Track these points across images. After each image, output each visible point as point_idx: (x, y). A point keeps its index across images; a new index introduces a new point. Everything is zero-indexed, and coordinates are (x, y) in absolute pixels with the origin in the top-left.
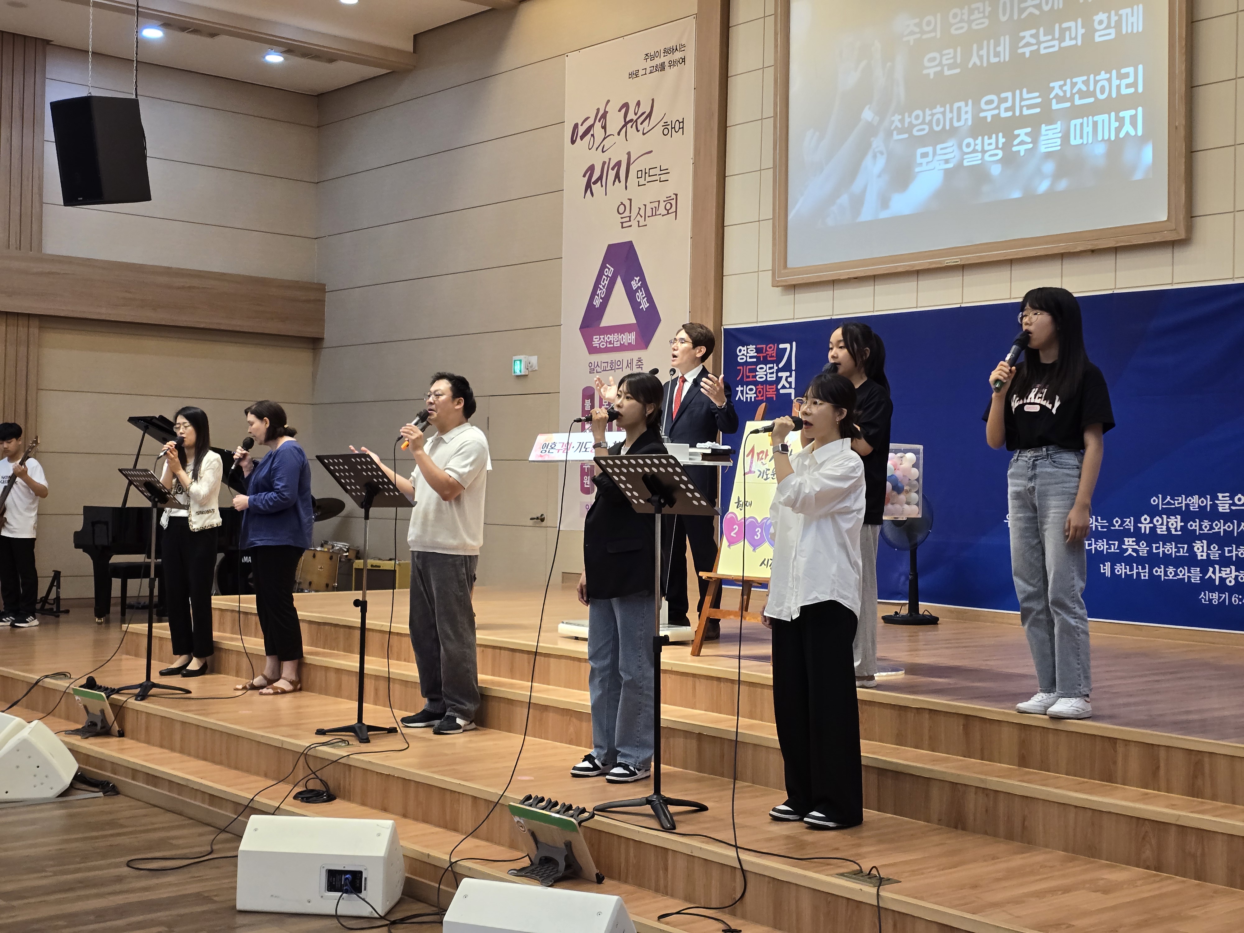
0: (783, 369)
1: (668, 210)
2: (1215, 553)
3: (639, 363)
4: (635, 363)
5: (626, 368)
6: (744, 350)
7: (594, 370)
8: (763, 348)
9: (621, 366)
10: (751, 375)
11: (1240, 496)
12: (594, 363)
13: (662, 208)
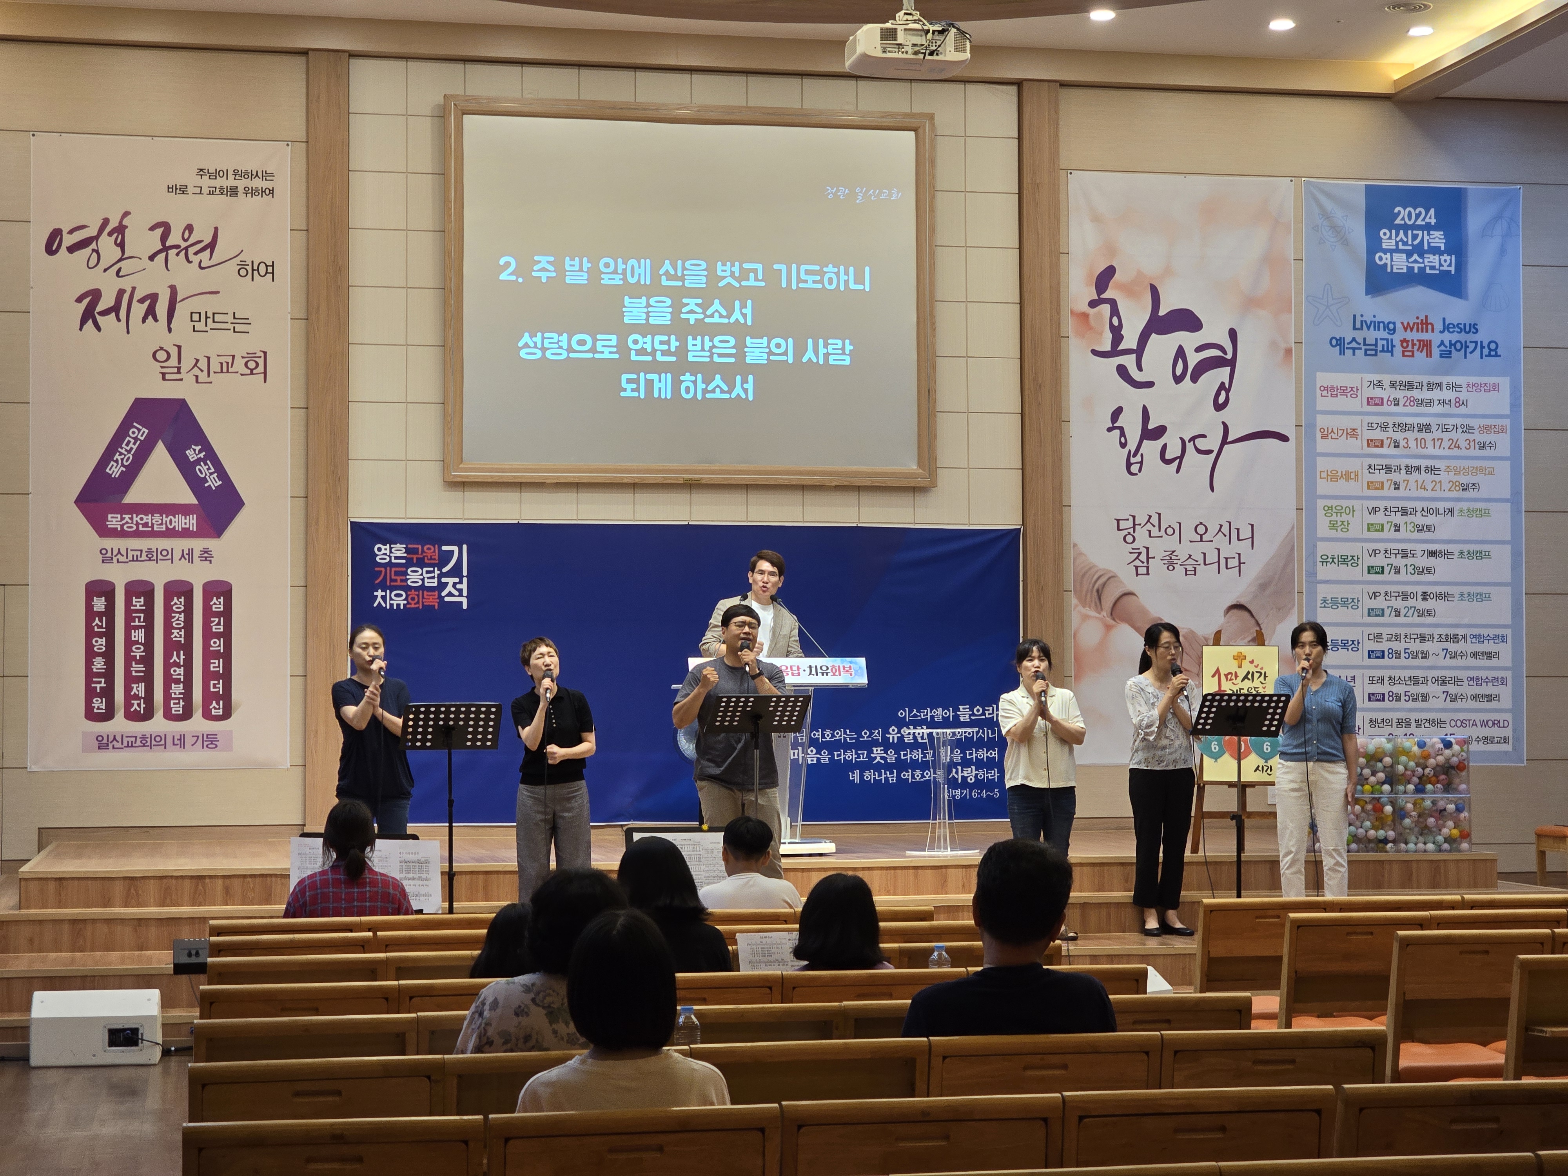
0: (449, 575)
1: (252, 370)
2: (958, 757)
3: (206, 555)
4: (197, 554)
5: (180, 560)
6: (386, 549)
7: (112, 559)
8: (418, 548)
9: (169, 556)
10: (398, 578)
11: (978, 707)
12: (112, 549)
13: (239, 365)
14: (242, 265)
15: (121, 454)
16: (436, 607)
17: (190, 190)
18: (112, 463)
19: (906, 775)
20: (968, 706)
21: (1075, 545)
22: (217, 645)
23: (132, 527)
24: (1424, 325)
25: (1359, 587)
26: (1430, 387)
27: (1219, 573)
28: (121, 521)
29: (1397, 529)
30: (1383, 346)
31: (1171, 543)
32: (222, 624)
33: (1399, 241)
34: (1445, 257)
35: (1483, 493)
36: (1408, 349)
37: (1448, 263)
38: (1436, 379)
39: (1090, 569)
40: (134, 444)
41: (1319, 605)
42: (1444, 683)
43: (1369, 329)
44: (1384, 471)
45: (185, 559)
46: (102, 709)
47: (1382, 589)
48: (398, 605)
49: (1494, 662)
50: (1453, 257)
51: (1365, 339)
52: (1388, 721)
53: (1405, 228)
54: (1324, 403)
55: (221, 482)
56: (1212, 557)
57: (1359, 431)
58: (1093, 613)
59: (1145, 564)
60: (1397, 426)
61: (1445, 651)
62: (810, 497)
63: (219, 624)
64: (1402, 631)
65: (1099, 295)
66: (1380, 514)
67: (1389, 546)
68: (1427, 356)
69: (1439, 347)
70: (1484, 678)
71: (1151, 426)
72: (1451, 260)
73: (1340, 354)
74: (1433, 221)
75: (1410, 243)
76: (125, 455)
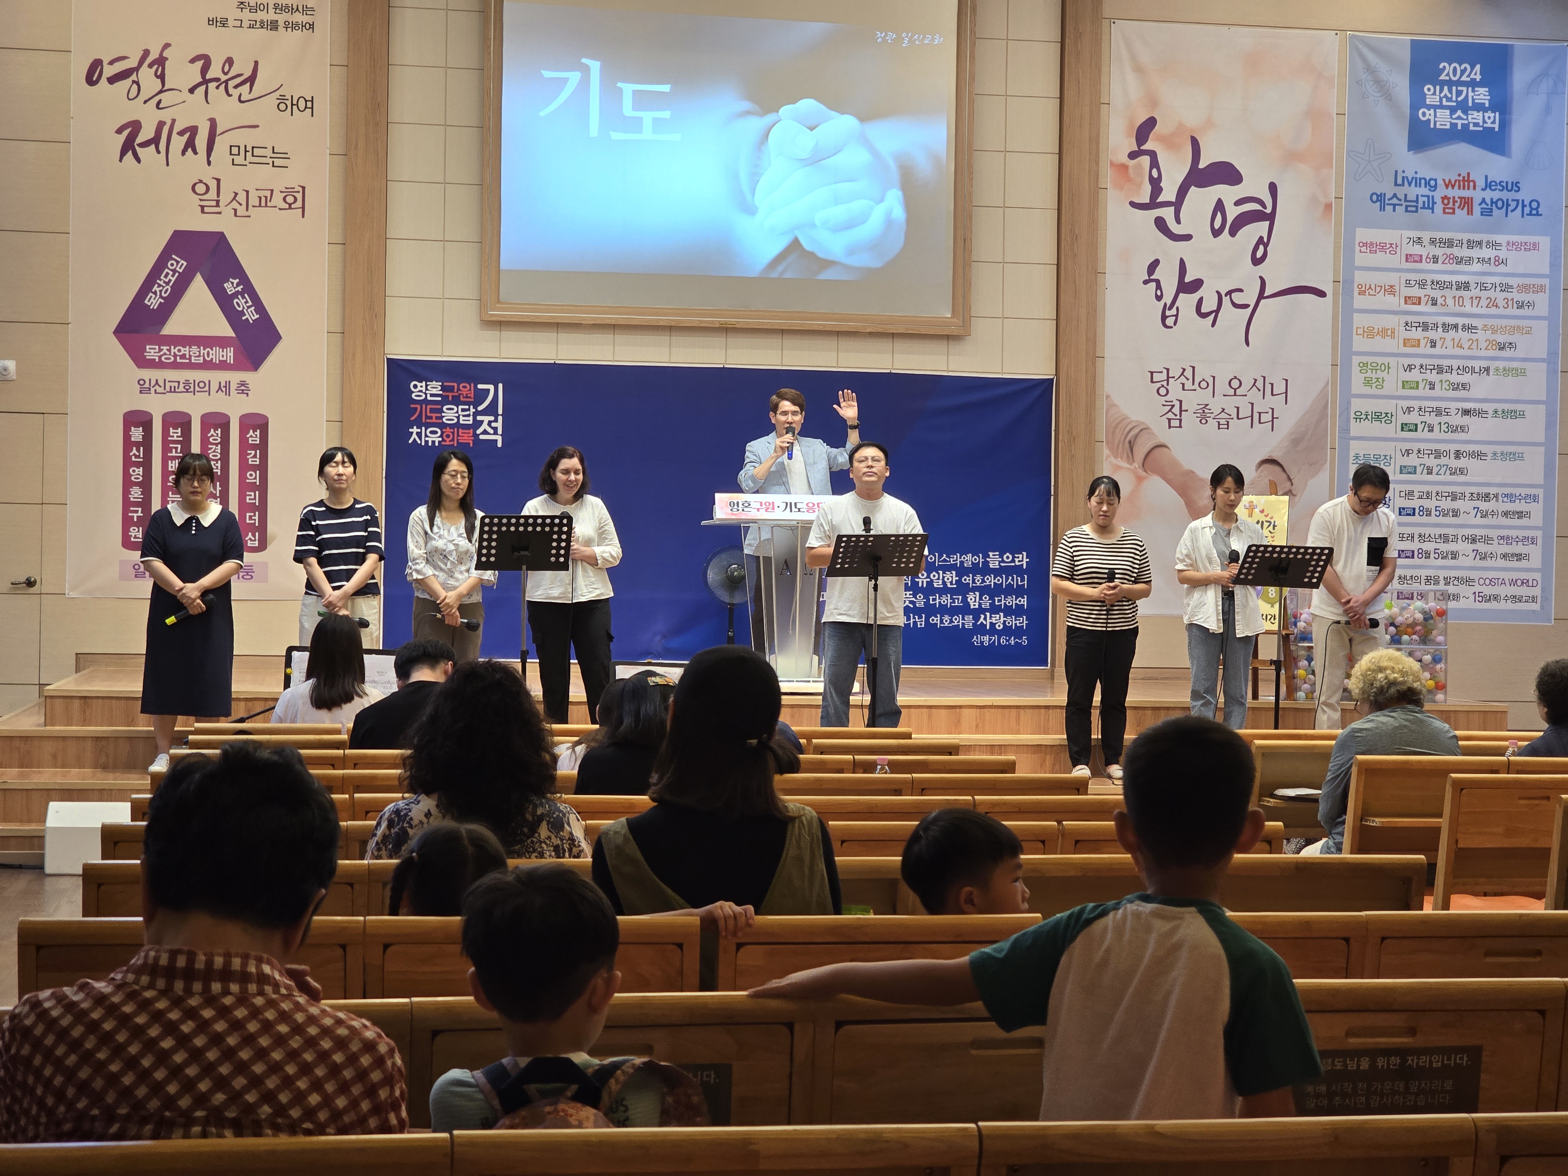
0: (484, 413)
1: (290, 205)
2: (986, 603)
3: (243, 388)
4: (233, 386)
5: (217, 392)
6: (421, 387)
7: (150, 389)
8: (454, 386)
9: (207, 388)
10: (434, 415)
11: (1008, 554)
12: (150, 380)
13: (277, 200)
14: (282, 99)
15: (159, 285)
16: (471, 445)
17: (231, 23)
18: (151, 294)
19: (935, 620)
20: (998, 553)
21: (1108, 397)
22: (253, 477)
23: (169, 359)
24: (1466, 182)
25: (1393, 444)
26: (1471, 244)
27: (1252, 427)
28: (158, 352)
29: (1432, 386)
30: (1424, 202)
31: (1204, 396)
32: (258, 456)
33: (1444, 97)
34: (1490, 114)
35: (1520, 353)
36: (1449, 206)
37: (1492, 120)
38: (1476, 237)
39: (1123, 419)
40: (173, 276)
41: (1351, 461)
42: (1474, 541)
43: (1410, 184)
44: (1421, 328)
45: (222, 391)
46: (139, 538)
47: (1415, 446)
48: (433, 442)
49: (1524, 522)
50: (1497, 114)
51: (1406, 195)
52: (1416, 578)
53: (1450, 83)
54: (1362, 259)
55: (258, 316)
56: (1245, 411)
57: (1397, 288)
58: (1125, 465)
59: (1178, 417)
60: (1435, 283)
61: (1476, 509)
62: (845, 343)
63: (255, 456)
64: (1434, 489)
65: (1139, 147)
66: (1416, 372)
67: (1424, 404)
68: (1468, 214)
69: (1480, 204)
70: (1514, 537)
71: (1187, 279)
72: (1495, 117)
73: (1381, 210)
74: (1478, 78)
75: (1454, 99)
76: (164, 287)
